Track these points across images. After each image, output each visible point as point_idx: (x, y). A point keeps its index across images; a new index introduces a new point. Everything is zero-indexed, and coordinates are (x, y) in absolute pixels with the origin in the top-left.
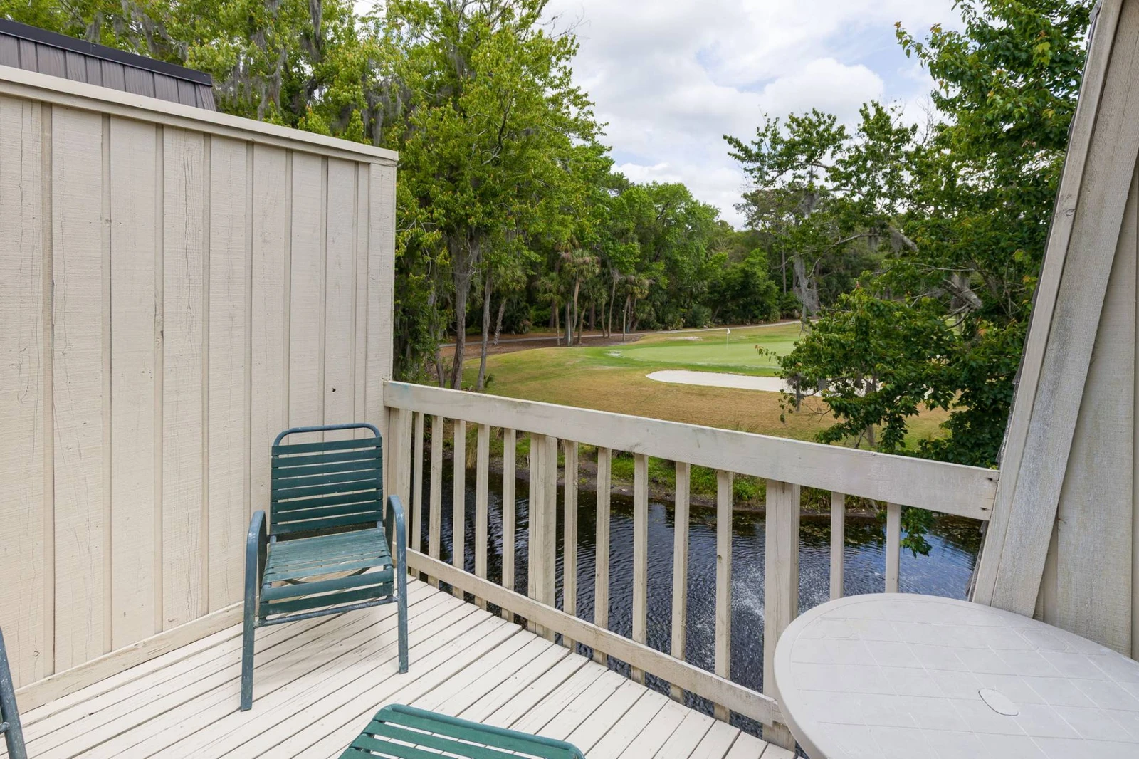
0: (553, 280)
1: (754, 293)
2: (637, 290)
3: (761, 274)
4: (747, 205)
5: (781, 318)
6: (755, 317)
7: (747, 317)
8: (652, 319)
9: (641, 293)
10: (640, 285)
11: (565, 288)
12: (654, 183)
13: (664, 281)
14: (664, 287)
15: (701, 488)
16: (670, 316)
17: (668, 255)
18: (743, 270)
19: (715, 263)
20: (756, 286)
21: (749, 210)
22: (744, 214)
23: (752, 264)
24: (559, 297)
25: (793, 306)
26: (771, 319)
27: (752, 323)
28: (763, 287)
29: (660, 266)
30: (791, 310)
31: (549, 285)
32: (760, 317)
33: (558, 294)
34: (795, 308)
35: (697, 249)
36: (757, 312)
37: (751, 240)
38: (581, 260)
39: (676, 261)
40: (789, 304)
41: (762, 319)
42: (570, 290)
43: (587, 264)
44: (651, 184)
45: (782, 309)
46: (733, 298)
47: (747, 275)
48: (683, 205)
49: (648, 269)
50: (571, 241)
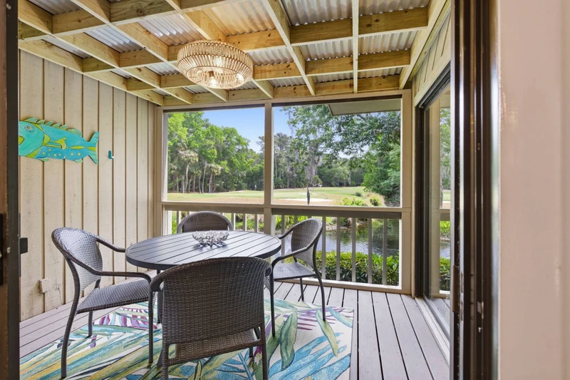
0: (175, 164)
2: (215, 171)
4: (261, 142)
8: (222, 187)
9: (217, 172)
10: (217, 169)
11: (182, 168)
12: (222, 127)
13: (227, 170)
14: (227, 172)
16: (230, 186)
17: (229, 158)
19: (249, 163)
29: (226, 162)
38: (189, 155)
39: (232, 161)
42: (184, 169)
43: (192, 157)
48: (235, 137)
49: (219, 164)
50: (184, 146)
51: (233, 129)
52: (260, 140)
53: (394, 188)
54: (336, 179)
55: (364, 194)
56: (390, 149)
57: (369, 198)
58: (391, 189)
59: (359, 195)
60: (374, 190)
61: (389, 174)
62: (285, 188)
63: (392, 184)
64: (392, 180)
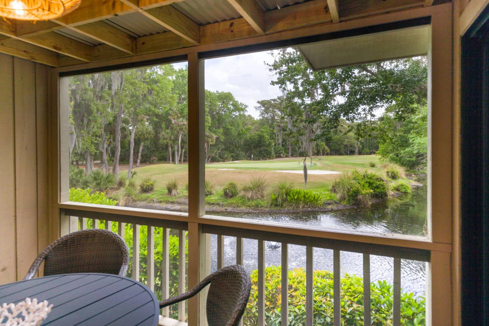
0: (168, 134)
1: (264, 145)
2: (210, 140)
3: (267, 137)
4: (260, 107)
5: (276, 157)
6: (265, 157)
7: (261, 157)
8: (217, 156)
9: (212, 141)
10: (211, 137)
11: (174, 137)
12: (217, 91)
13: (222, 138)
14: (222, 141)
15: (240, 204)
16: (226, 155)
17: (224, 126)
18: (259, 135)
19: (246, 130)
20: (264, 142)
21: (261, 109)
22: (259, 111)
23: (263, 132)
24: (171, 142)
25: (281, 152)
26: (271, 157)
27: (263, 159)
28: (267, 143)
29: (221, 130)
30: (280, 153)
31: (166, 136)
32: (266, 157)
33: (170, 140)
34: (282, 153)
35: (238, 124)
36: (265, 154)
37: (262, 123)
38: (182, 123)
39: (228, 129)
40: (279, 151)
41: (267, 157)
42: (177, 139)
43: (185, 125)
44: (215, 92)
45: (276, 153)
46: (255, 147)
47: (261, 137)
48: (231, 103)
49: (214, 132)
50: (176, 114)
51: (229, 93)
52: (259, 105)
53: (418, 157)
54: (346, 146)
55: (378, 165)
56: (413, 111)
57: (386, 170)
58: (414, 159)
59: (373, 166)
60: (392, 160)
61: (411, 141)
62: (286, 157)
63: (415, 152)
64: (416, 147)
